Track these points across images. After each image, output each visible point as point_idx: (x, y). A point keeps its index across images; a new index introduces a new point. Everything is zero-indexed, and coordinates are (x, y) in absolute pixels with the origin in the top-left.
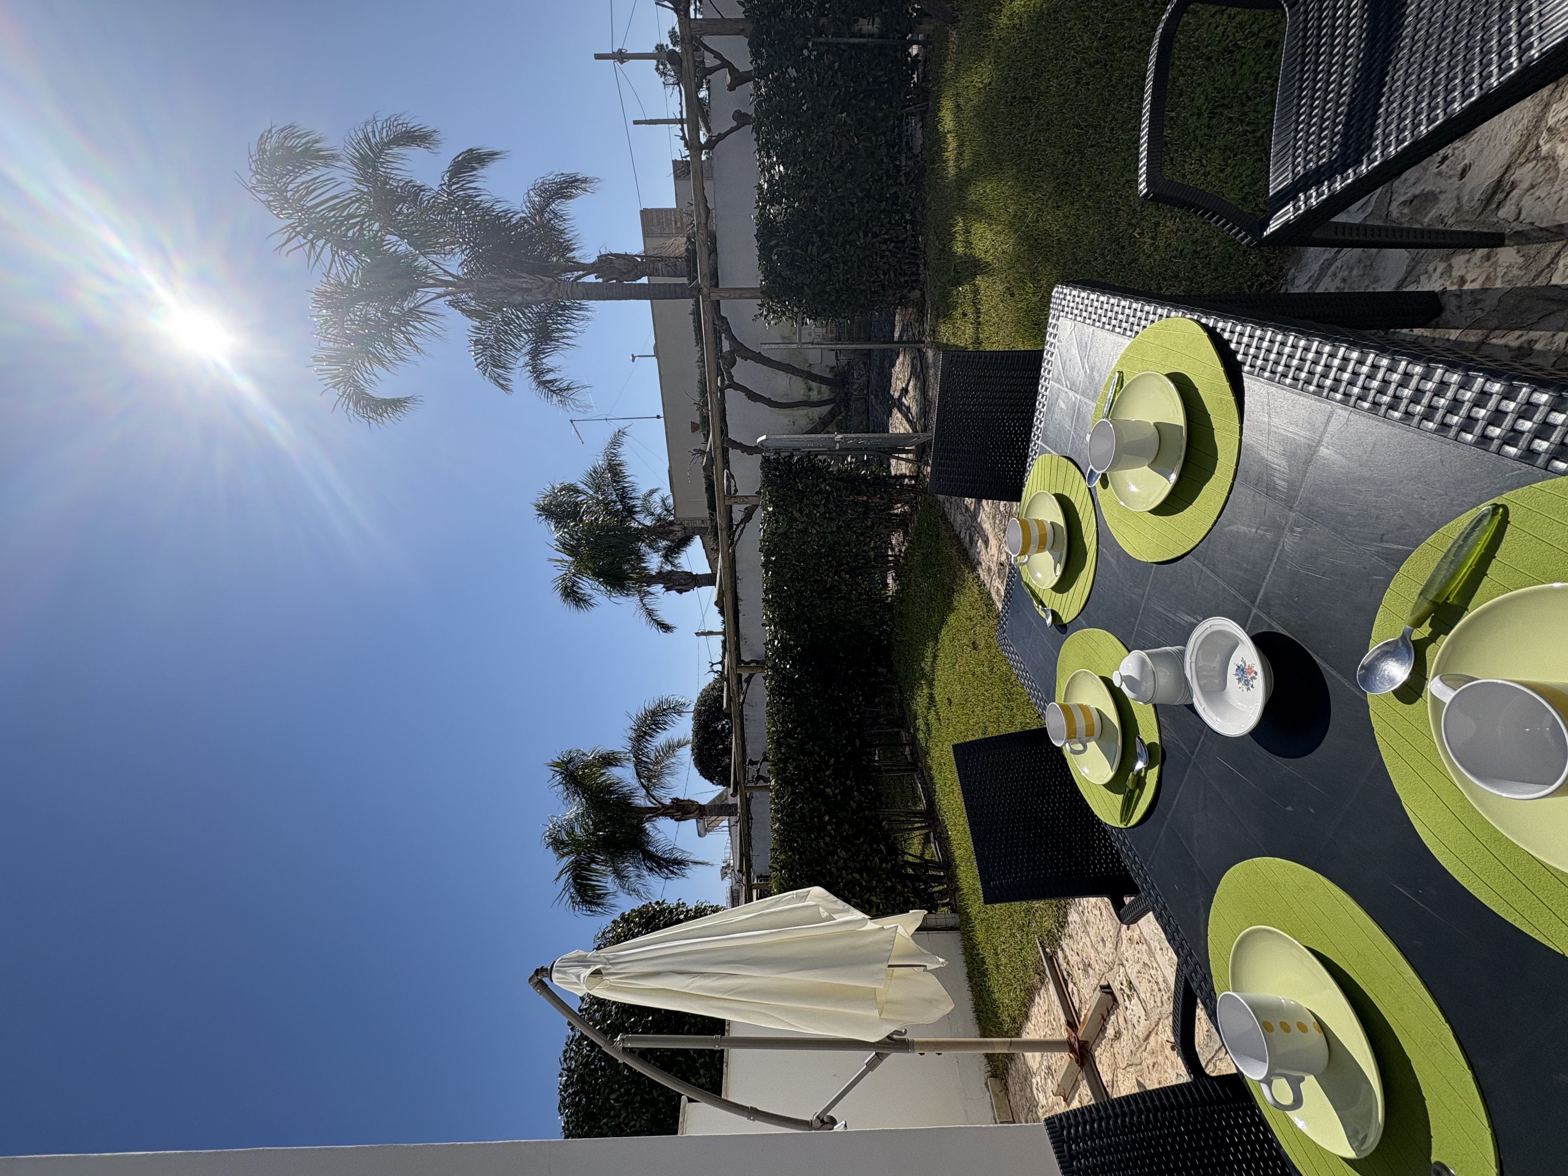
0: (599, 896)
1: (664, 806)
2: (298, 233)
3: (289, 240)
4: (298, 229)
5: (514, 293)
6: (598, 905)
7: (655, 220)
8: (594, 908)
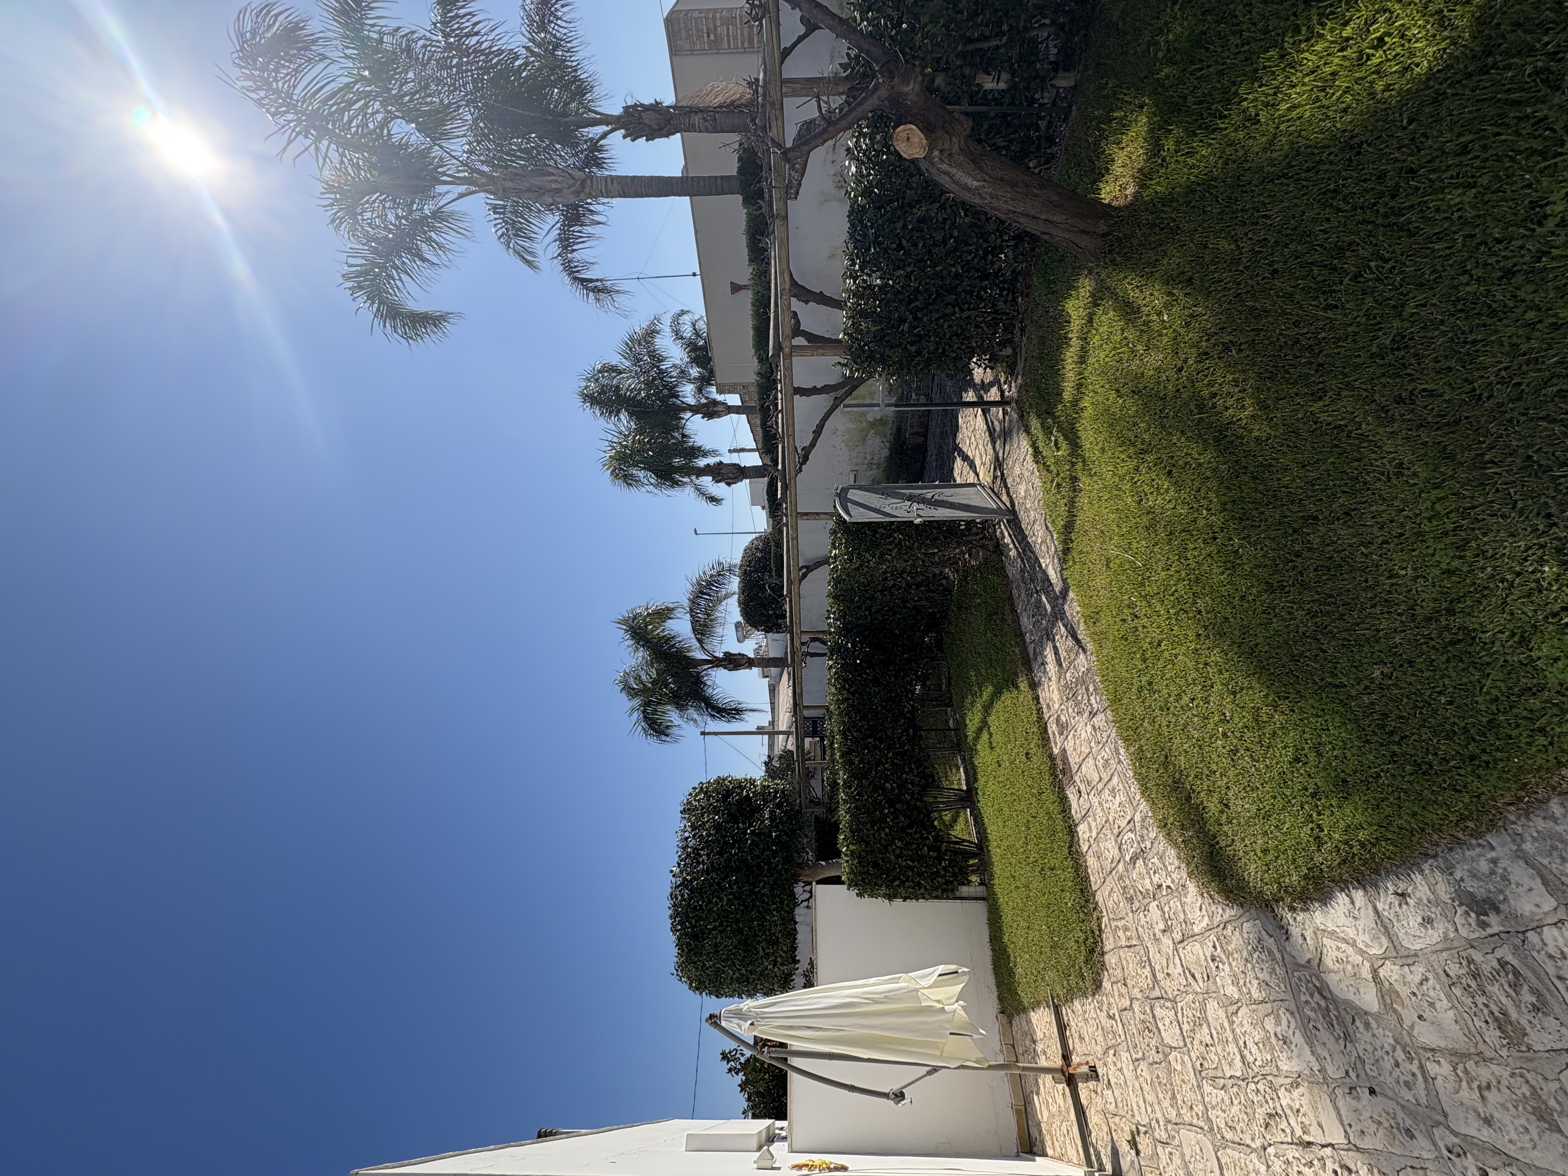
0: (667, 727)
1: (717, 659)
2: (298, 134)
3: (290, 142)
4: (297, 129)
5: (543, 194)
6: (667, 735)
7: (683, 33)
8: (663, 738)
